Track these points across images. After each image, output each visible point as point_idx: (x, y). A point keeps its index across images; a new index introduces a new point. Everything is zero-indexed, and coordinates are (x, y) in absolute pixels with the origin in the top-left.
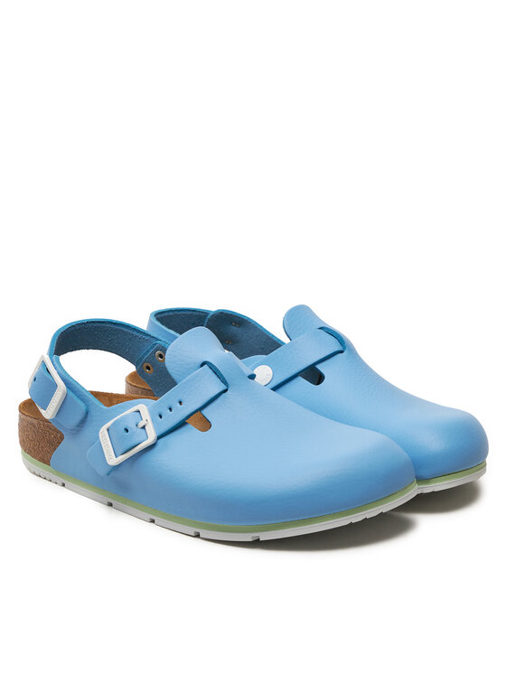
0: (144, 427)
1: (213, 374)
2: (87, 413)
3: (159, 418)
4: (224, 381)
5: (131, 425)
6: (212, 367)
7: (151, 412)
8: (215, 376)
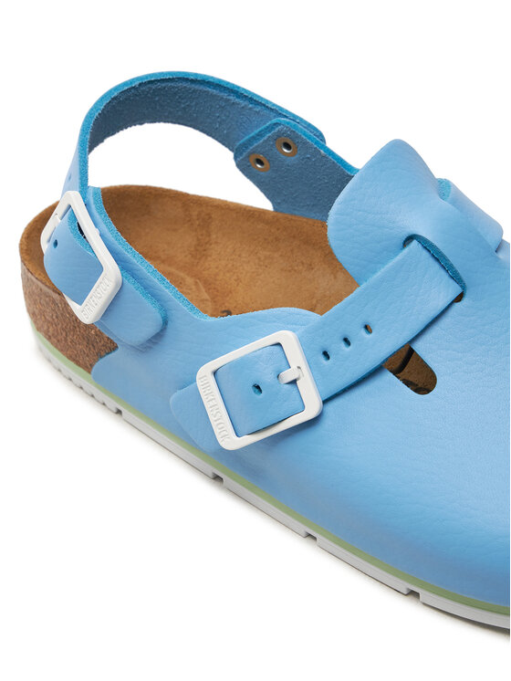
0: (294, 382)
1: (432, 261)
2: (165, 322)
3: (322, 359)
4: (456, 277)
5: (266, 378)
6: (427, 246)
7: (305, 345)
8: (437, 266)
